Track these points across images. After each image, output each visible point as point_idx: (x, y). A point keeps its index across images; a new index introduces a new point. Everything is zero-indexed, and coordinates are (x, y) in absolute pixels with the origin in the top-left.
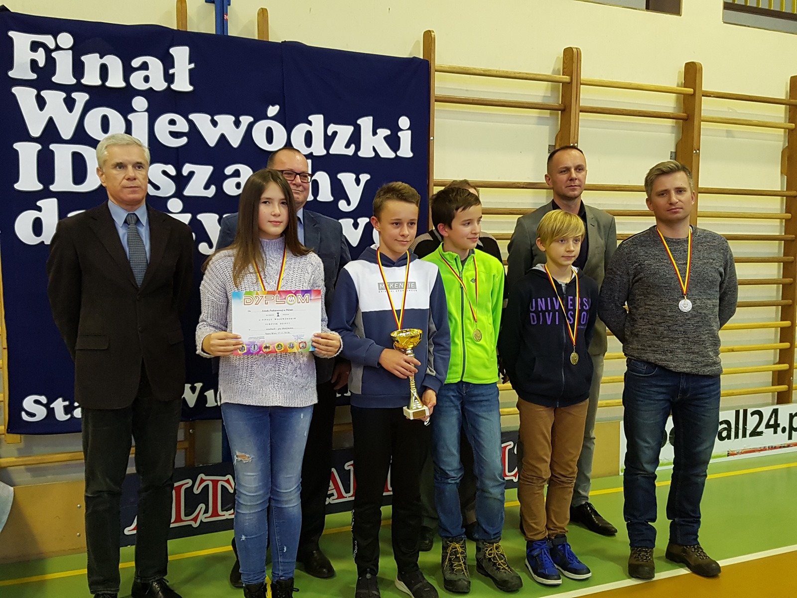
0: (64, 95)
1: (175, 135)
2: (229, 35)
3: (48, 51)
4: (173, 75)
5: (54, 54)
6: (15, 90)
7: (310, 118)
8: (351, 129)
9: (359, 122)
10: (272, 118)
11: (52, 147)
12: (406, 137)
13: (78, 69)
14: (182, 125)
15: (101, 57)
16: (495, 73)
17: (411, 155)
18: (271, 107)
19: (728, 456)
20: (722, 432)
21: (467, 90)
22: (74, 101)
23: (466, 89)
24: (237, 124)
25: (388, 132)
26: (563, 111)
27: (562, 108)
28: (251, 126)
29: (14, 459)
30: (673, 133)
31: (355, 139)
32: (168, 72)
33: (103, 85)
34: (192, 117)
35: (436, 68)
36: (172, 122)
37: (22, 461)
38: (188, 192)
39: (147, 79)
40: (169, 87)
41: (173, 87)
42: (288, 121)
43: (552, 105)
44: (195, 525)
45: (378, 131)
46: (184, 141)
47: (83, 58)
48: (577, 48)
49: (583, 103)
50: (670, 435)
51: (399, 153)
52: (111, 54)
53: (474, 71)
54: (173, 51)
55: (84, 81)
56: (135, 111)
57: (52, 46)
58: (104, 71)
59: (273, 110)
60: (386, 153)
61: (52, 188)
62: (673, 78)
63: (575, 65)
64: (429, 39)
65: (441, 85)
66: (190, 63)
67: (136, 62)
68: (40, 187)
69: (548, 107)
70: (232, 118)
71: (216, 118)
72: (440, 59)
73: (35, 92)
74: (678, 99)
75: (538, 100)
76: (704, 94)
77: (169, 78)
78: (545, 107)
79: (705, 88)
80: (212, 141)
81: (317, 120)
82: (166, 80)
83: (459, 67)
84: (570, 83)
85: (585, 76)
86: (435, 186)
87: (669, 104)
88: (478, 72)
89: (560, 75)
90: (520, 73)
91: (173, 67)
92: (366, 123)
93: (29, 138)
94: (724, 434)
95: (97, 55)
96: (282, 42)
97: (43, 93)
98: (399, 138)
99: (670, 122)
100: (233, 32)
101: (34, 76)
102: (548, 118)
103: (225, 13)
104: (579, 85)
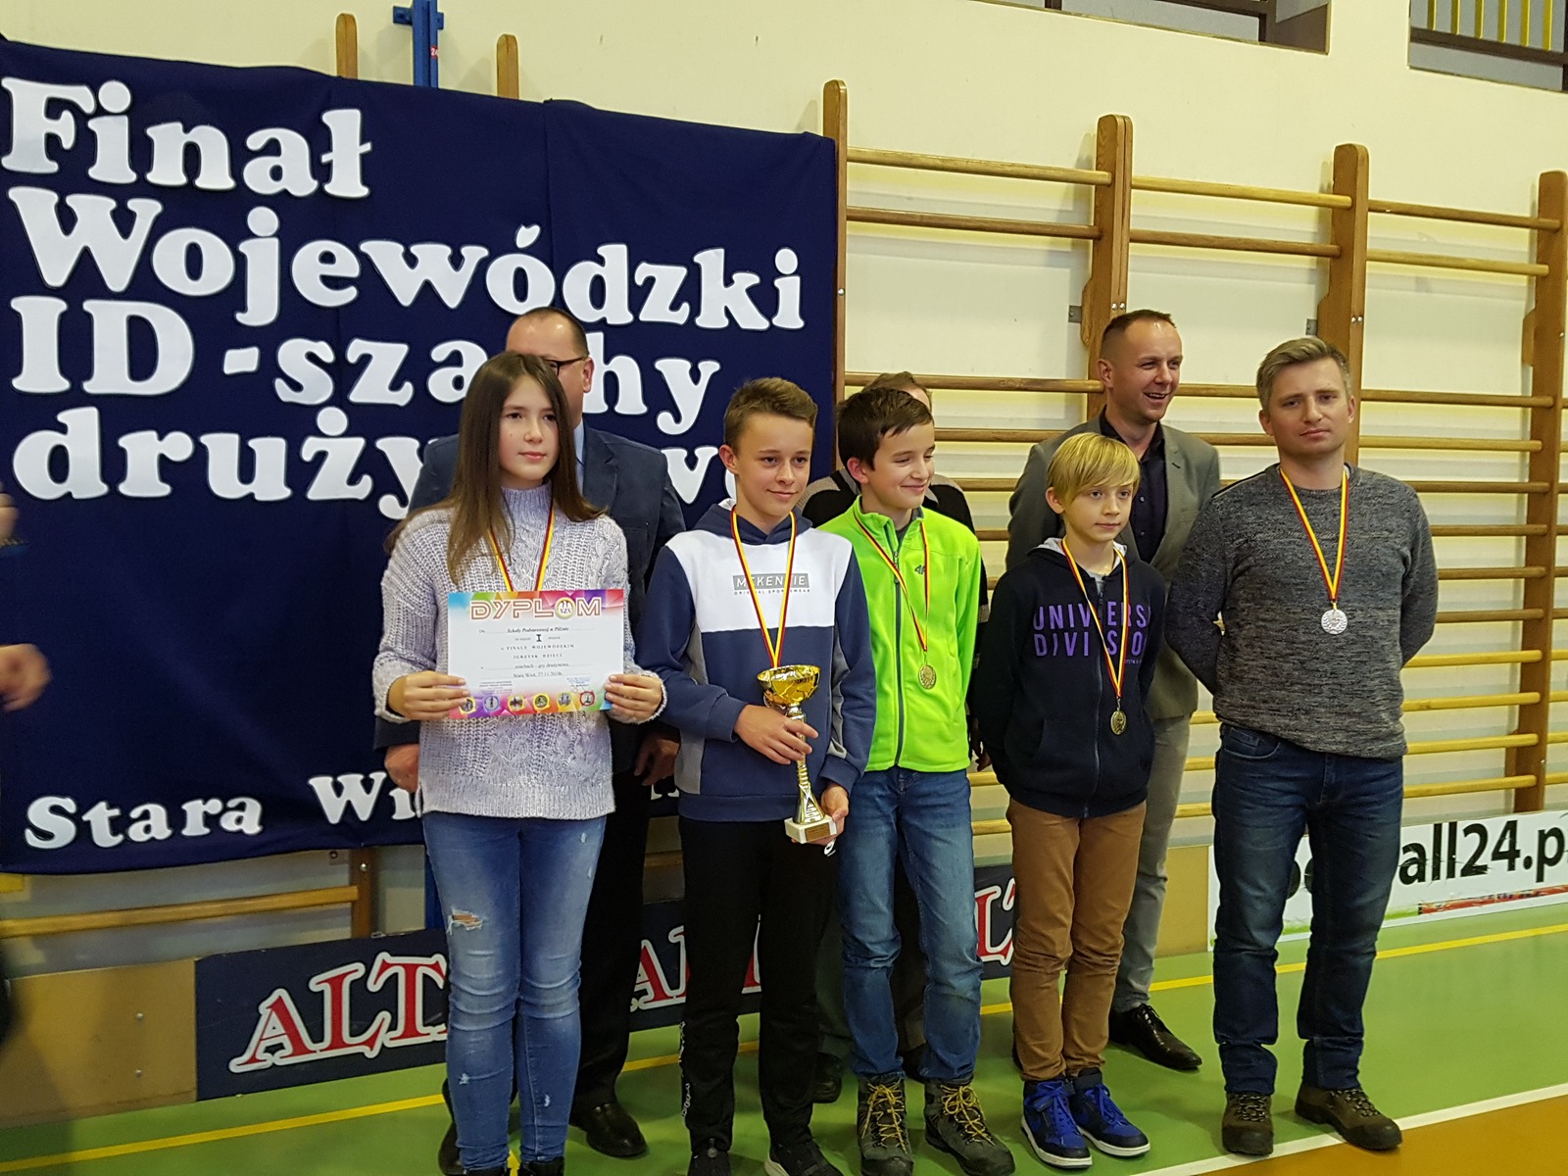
0: (112, 204)
1: (333, 283)
2: (440, 87)
3: (81, 118)
4: (329, 165)
5: (92, 124)
6: (16, 194)
7: (602, 250)
8: (680, 273)
9: (697, 259)
10: (527, 251)
11: (89, 306)
12: (789, 290)
13: (141, 153)
14: (347, 264)
15: (187, 130)
16: (963, 165)
17: (799, 324)
18: (523, 228)
19: (1420, 913)
20: (1407, 867)
21: (910, 199)
22: (132, 216)
23: (908, 195)
24: (456, 261)
25: (754, 280)
26: (1097, 239)
27: (1096, 233)
28: (483, 266)
30: (1309, 283)
31: (690, 292)
32: (319, 159)
33: (191, 183)
34: (365, 247)
35: (850, 154)
36: (327, 258)
37: (27, 927)
38: (358, 395)
39: (276, 173)
40: (320, 190)
41: (328, 188)
42: (558, 256)
43: (1076, 229)
44: (371, 1054)
45: (736, 277)
46: (350, 294)
47: (151, 132)
48: (1124, 117)
49: (1136, 225)
50: (1306, 872)
51: (776, 321)
52: (205, 123)
53: (924, 161)
54: (330, 118)
55: (151, 177)
56: (253, 236)
57: (89, 107)
58: (192, 157)
59: (527, 236)
60: (751, 319)
61: (89, 387)
62: (1313, 176)
63: (1120, 151)
64: (834, 97)
65: (858, 187)
66: (363, 142)
67: (256, 141)
68: (64, 385)
69: (1069, 232)
70: (447, 250)
71: (415, 249)
72: (857, 138)
73: (54, 197)
74: (1321, 218)
75: (1049, 218)
76: (1372, 207)
77: (322, 172)
78: (1063, 232)
79: (1375, 194)
80: (406, 294)
81: (615, 254)
82: (314, 176)
83: (895, 153)
84: (1111, 185)
85: (1139, 170)
86: (846, 384)
87: (1303, 226)
88: (931, 163)
89: (1091, 169)
90: (1013, 165)
91: (329, 149)
92: (712, 261)
93: (41, 289)
94: (1413, 870)
95: (179, 126)
96: (546, 102)
97: (72, 200)
98: (776, 291)
99: (1306, 262)
100: (449, 79)
101: (53, 167)
102: (1067, 252)
103: (432, 42)
104: (1128, 190)
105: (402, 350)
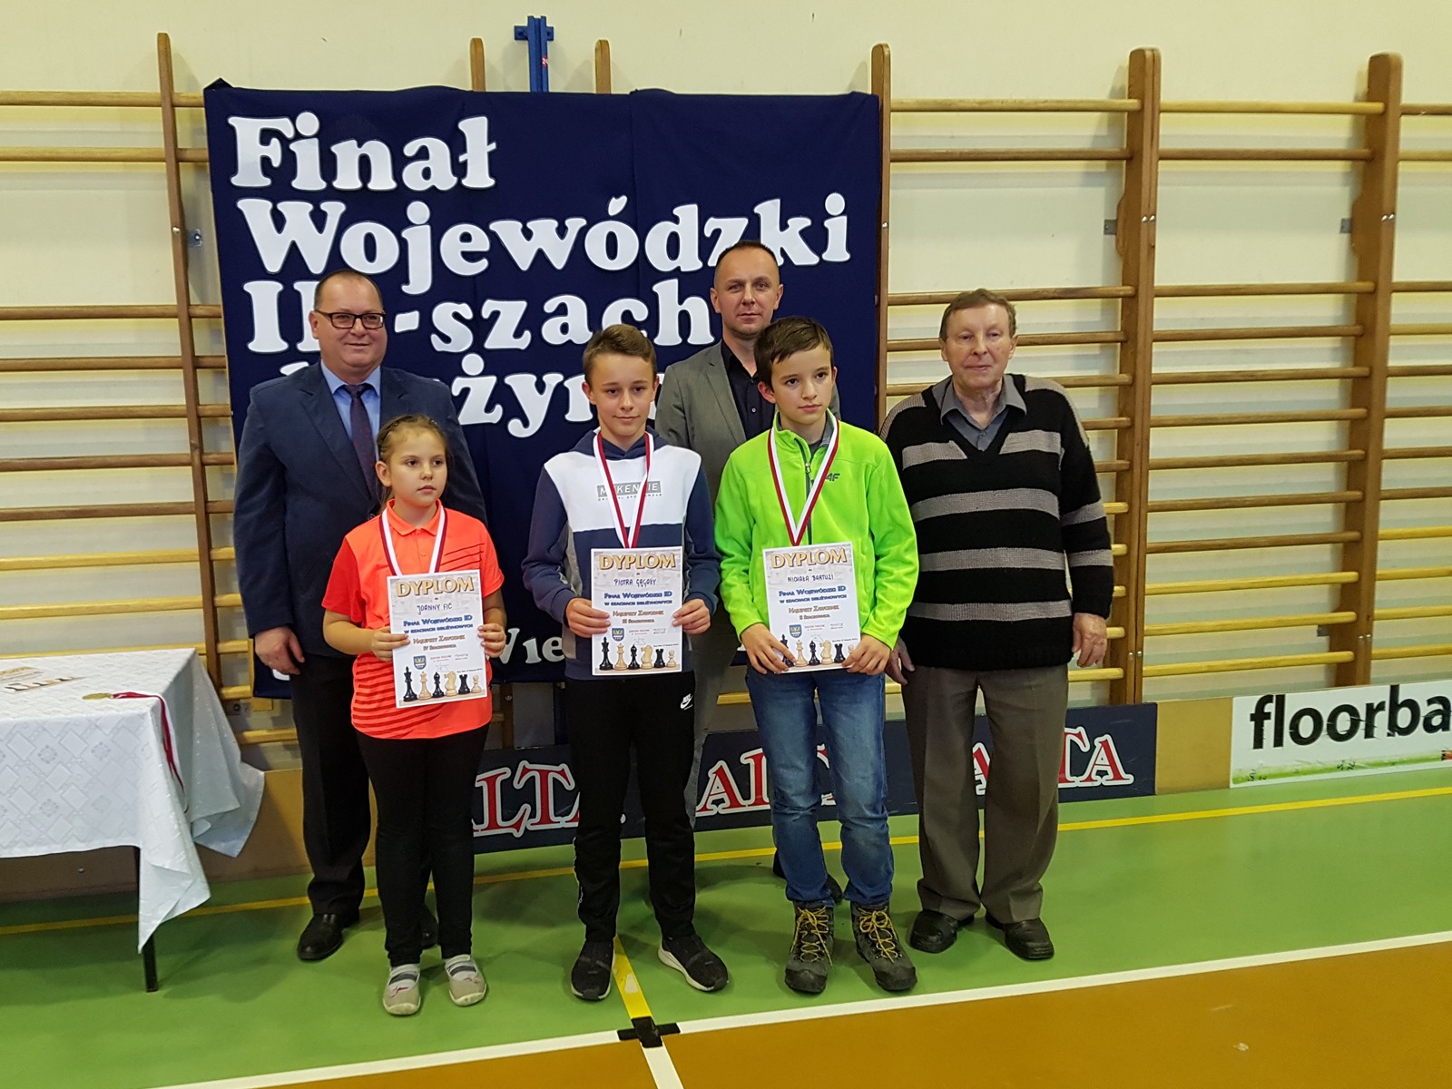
0: (310, 207)
1: (470, 257)
2: (550, 90)
3: (285, 142)
4: (465, 163)
5: (293, 147)
6: (242, 204)
7: (676, 211)
8: (743, 223)
9: (757, 210)
10: (617, 218)
11: (298, 286)
12: (837, 229)
13: (328, 166)
14: (481, 242)
15: (360, 145)
16: (999, 105)
17: (847, 257)
18: (614, 199)
19: (1443, 759)
20: (1432, 717)
22: (324, 214)
24: (562, 231)
25: (806, 222)
26: (1130, 159)
27: (1128, 155)
28: (582, 233)
29: (264, 733)
30: (1345, 185)
32: (458, 159)
33: (365, 187)
34: (493, 226)
35: (893, 106)
36: (466, 238)
37: (277, 735)
38: (491, 342)
39: (427, 174)
40: (459, 183)
41: (465, 182)
42: (640, 221)
43: (1109, 152)
44: (518, 834)
45: (790, 222)
46: (483, 264)
47: (334, 149)
48: (1153, 50)
49: (1165, 144)
51: (826, 256)
52: (372, 139)
53: (961, 105)
54: (464, 125)
55: (337, 184)
56: (412, 225)
57: (290, 134)
58: (365, 165)
59: (617, 205)
60: (803, 256)
61: (302, 347)
62: (1346, 86)
63: (1148, 81)
64: (880, 57)
65: (900, 133)
66: (490, 142)
67: (410, 149)
68: (284, 346)
69: (1102, 155)
70: (555, 223)
71: (530, 225)
73: (269, 205)
74: (1355, 125)
75: (1084, 145)
76: (1406, 111)
77: (460, 169)
78: (1096, 156)
79: (1408, 98)
80: (524, 261)
81: (688, 213)
82: (454, 173)
83: (935, 101)
84: (1141, 111)
85: (1167, 96)
86: (889, 305)
87: (1338, 133)
88: (968, 106)
89: (1123, 98)
90: (1046, 101)
91: (464, 151)
92: (769, 211)
93: (264, 275)
94: (1437, 721)
95: (354, 142)
96: (632, 93)
97: (282, 206)
98: (826, 230)
99: (1340, 166)
100: (557, 85)
101: (267, 182)
102: (1101, 173)
103: (543, 53)
104: (1157, 114)
105: (523, 305)
